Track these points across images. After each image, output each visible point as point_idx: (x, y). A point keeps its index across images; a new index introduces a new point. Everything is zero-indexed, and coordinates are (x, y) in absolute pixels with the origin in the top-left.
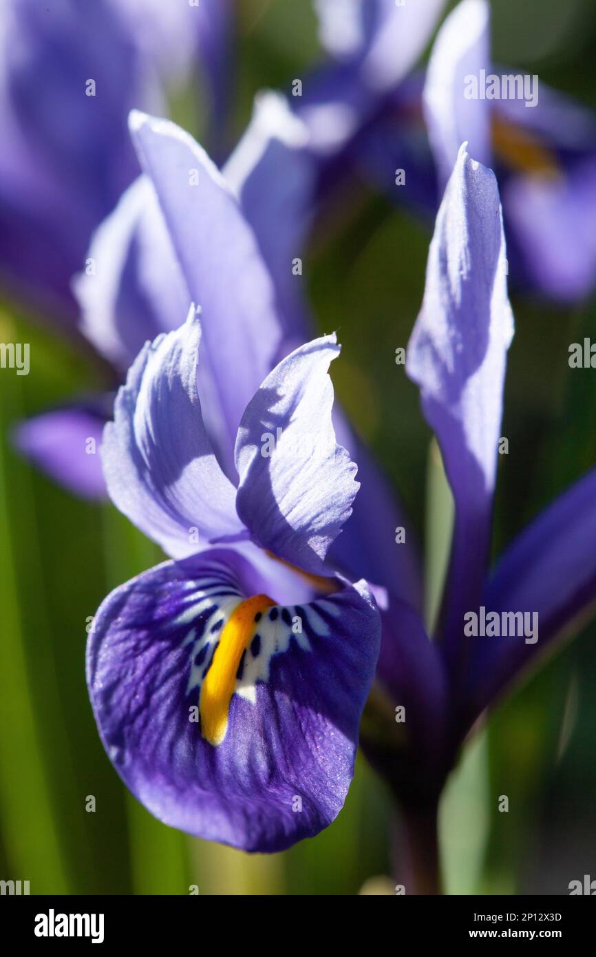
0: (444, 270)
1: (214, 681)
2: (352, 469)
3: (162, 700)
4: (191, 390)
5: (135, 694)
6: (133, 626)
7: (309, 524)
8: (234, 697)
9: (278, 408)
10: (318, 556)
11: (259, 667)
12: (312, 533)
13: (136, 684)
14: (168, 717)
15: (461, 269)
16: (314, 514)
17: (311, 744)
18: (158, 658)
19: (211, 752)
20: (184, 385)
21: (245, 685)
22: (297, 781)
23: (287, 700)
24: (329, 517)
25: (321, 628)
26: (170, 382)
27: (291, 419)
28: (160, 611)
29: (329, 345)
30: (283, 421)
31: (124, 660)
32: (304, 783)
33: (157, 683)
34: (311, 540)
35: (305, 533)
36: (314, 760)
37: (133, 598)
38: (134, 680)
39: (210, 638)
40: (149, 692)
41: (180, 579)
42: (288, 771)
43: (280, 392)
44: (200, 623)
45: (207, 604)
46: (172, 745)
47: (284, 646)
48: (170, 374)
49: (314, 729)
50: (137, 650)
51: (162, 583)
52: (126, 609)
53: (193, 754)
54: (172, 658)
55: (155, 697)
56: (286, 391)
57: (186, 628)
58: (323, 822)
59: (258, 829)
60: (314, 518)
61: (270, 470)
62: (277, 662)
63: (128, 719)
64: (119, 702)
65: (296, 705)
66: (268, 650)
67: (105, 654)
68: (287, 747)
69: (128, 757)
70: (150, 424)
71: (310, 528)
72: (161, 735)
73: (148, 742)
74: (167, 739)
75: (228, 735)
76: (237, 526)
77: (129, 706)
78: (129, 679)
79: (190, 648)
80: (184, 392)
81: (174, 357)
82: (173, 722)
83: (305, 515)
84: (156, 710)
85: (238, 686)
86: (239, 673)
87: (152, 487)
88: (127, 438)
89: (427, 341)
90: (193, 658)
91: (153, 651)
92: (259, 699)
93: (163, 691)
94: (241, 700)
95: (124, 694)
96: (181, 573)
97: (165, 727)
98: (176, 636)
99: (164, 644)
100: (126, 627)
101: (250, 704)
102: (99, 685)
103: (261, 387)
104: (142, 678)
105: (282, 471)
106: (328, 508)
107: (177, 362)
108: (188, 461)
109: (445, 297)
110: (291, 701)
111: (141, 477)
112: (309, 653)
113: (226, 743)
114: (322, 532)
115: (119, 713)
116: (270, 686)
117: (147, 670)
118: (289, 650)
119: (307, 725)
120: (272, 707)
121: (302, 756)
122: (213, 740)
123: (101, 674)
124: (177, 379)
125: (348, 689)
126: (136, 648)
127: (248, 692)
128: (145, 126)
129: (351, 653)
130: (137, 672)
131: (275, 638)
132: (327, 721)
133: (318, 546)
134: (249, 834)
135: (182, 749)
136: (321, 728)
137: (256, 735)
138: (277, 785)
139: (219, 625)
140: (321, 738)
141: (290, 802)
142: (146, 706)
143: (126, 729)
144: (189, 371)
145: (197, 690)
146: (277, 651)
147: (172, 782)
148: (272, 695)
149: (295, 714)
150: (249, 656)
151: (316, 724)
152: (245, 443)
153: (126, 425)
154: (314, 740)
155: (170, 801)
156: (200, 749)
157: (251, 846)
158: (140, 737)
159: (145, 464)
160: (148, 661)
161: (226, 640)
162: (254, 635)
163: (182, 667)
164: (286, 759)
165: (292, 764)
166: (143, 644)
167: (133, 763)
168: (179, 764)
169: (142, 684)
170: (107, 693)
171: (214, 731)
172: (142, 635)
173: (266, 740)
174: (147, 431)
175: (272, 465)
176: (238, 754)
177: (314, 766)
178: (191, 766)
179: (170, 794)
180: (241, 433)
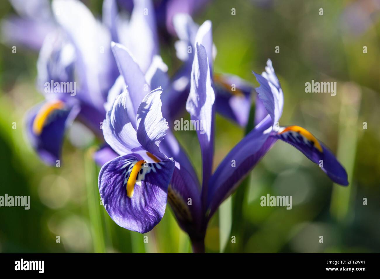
1: (130, 181)
2: (167, 123)
3: (117, 189)
4: (124, 106)
5: (111, 188)
6: (110, 171)
8: (135, 184)
9: (146, 107)
10: (158, 146)
11: (142, 177)
12: (156, 140)
13: (111, 185)
14: (119, 193)
15: (198, 76)
16: (156, 135)
17: (155, 195)
18: (116, 178)
19: (130, 200)
20: (123, 105)
21: (139, 181)
22: (152, 206)
23: (149, 184)
24: (160, 136)
25: (159, 167)
26: (119, 105)
27: (150, 109)
28: (117, 167)
29: (160, 90)
30: (148, 110)
31: (108, 180)
32: (154, 206)
33: (116, 185)
34: (156, 142)
35: (154, 141)
36: (157, 199)
37: (111, 164)
38: (110, 185)
39: (129, 171)
40: (114, 187)
41: (123, 159)
42: (150, 203)
43: (147, 103)
44: (127, 168)
45: (130, 163)
46: (120, 200)
47: (149, 171)
48: (119, 104)
49: (156, 191)
50: (111, 177)
51: (118, 161)
52: (108, 167)
53: (125, 202)
54: (120, 177)
55: (116, 188)
56: (148, 102)
57: (124, 169)
58: (160, 219)
60: (156, 137)
61: (145, 124)
62: (147, 175)
63: (109, 195)
64: (106, 191)
65: (151, 185)
66: (145, 172)
67: (103, 178)
68: (149, 197)
69: (109, 206)
71: (156, 139)
72: (117, 198)
73: (114, 200)
74: (119, 199)
75: (134, 195)
76: (138, 145)
77: (109, 192)
78: (109, 185)
79: (125, 174)
80: (123, 107)
81: (121, 99)
82: (120, 194)
83: (154, 136)
84: (116, 192)
85: (137, 182)
86: (137, 178)
87: (115, 135)
88: (109, 123)
90: (125, 177)
91: (115, 176)
92: (142, 185)
93: (117, 186)
94: (137, 185)
95: (108, 189)
96: (123, 158)
97: (118, 196)
98: (121, 172)
99: (118, 174)
100: (108, 171)
101: (140, 186)
102: (101, 188)
103: (142, 102)
104: (113, 184)
105: (148, 124)
106: (160, 134)
107: (121, 100)
108: (124, 125)
109: (195, 85)
110: (150, 184)
111: (113, 133)
112: (156, 173)
113: (133, 197)
114: (158, 140)
115: (106, 194)
116: (145, 181)
117: (114, 182)
118: (150, 172)
119: (154, 190)
120: (145, 187)
121: (153, 198)
122: (130, 196)
123: (102, 184)
124: (121, 104)
125: (165, 180)
126: (111, 176)
127: (139, 183)
128: (115, 46)
129: (167, 172)
130: (111, 183)
131: (146, 169)
132: (160, 188)
133: (157, 143)
134: (143, 228)
135: (122, 201)
136: (158, 191)
137: (142, 195)
138: (147, 208)
139: (132, 167)
140: (158, 193)
141: (151, 213)
142: (113, 191)
143: (108, 198)
144: (124, 101)
145: (126, 184)
146: (147, 172)
147: (121, 213)
148: (145, 184)
149: (151, 188)
150: (139, 174)
151: (157, 189)
152: (138, 118)
153: (109, 120)
154: (156, 194)
155: (121, 219)
156: (127, 199)
157: (143, 232)
158: (112, 200)
159: (113, 128)
160: (114, 179)
161: (133, 170)
162: (141, 169)
163: (123, 179)
164: (149, 200)
165: (151, 201)
166: (112, 175)
167: (110, 208)
168: (122, 206)
169: (112, 185)
170: (103, 189)
171: (130, 194)
172: (112, 173)
173: (144, 195)
174: (114, 119)
175: (145, 122)
176: (137, 200)
177: (156, 202)
178: (125, 206)
179: (121, 217)
180: (138, 115)
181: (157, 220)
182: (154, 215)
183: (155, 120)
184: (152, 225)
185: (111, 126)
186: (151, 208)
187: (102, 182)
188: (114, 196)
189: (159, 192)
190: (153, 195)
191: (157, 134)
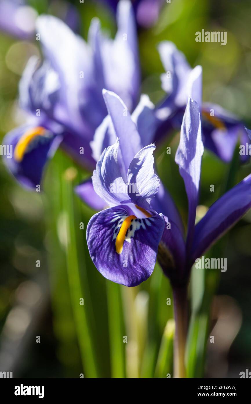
0: (185, 132)
1: (119, 237)
2: (158, 180)
3: (106, 243)
4: (116, 159)
5: (99, 241)
6: (99, 224)
7: (146, 195)
8: (125, 241)
9: (139, 164)
10: (148, 203)
11: (132, 233)
12: (147, 197)
13: (99, 239)
14: (107, 247)
15: (189, 131)
16: (147, 192)
17: (145, 254)
18: (105, 232)
19: (118, 256)
20: (114, 158)
21: (128, 238)
22: (141, 264)
23: (139, 242)
24: (151, 193)
25: (149, 224)
26: (111, 158)
27: (142, 166)
28: (106, 220)
29: (153, 146)
30: (140, 167)
31: (96, 233)
32: (143, 264)
33: (105, 239)
34: (147, 199)
35: (145, 197)
36: (145, 258)
37: (99, 217)
38: (99, 238)
39: (119, 226)
40: (102, 241)
41: (112, 212)
42: (138, 261)
43: (140, 159)
44: (116, 222)
45: (119, 217)
46: (108, 255)
47: (139, 228)
48: (111, 156)
49: (146, 249)
50: (100, 230)
51: (107, 213)
52: (97, 219)
53: (113, 257)
54: (109, 231)
55: (104, 242)
56: (141, 159)
57: (113, 224)
58: (148, 276)
59: (131, 280)
60: (148, 193)
61: (136, 180)
62: (136, 232)
63: (97, 248)
64: (95, 244)
65: (141, 243)
66: (134, 229)
67: (91, 231)
68: (138, 254)
69: (97, 259)
70: (105, 169)
71: (147, 196)
72: (105, 252)
73: (102, 254)
74: (107, 253)
75: (123, 251)
76: (128, 198)
77: (97, 245)
78: (97, 238)
79: (114, 228)
80: (114, 160)
81: (112, 151)
82: (109, 249)
83: (145, 193)
84: (104, 245)
85: (126, 238)
86: (126, 235)
87: (105, 187)
88: (99, 174)
89: (180, 152)
90: (114, 231)
91: (104, 230)
92: (131, 242)
93: (106, 240)
94: (127, 242)
95: (96, 242)
96: (112, 210)
97: (106, 250)
98: (110, 226)
99: (107, 228)
100: (97, 224)
101: (129, 243)
102: (89, 240)
103: (134, 158)
104: (101, 237)
105: (139, 180)
106: (151, 191)
107: (113, 152)
108: (115, 179)
109: (185, 139)
110: (140, 242)
111: (103, 184)
112: (145, 230)
113: (122, 254)
114: (150, 197)
115: (94, 247)
116: (134, 238)
117: (102, 235)
118: (140, 229)
119: (144, 248)
120: (134, 244)
121: (142, 257)
122: (119, 253)
123: (90, 236)
124: (113, 157)
125: (155, 239)
126: (99, 229)
127: (129, 240)
128: (106, 93)
129: (156, 230)
130: (99, 236)
131: (136, 226)
132: (149, 247)
133: (149, 201)
134: (129, 282)
135: (111, 256)
136: (148, 249)
137: (131, 251)
138: (136, 266)
139: (122, 222)
140: (147, 252)
141: (139, 271)
142: (102, 245)
143: (96, 251)
144: (116, 154)
145: (115, 239)
146: (137, 229)
147: (108, 266)
148: (135, 241)
149: (141, 246)
150: (129, 230)
151: (146, 248)
152: (130, 173)
153: (99, 170)
154: (145, 252)
155: (108, 272)
156: (115, 255)
157: (130, 285)
158: (100, 253)
159: (103, 180)
160: (102, 233)
161: (123, 226)
162: (131, 225)
163: (111, 234)
164: (138, 258)
165: (140, 259)
166: (101, 228)
167: (98, 261)
168: (110, 260)
169: (101, 239)
170: (92, 242)
171: (119, 250)
172: (101, 226)
173: (133, 253)
174: (104, 171)
175: (137, 178)
176: (126, 257)
177: (145, 260)
178: (113, 261)
179: (108, 270)
180: (129, 170)
181: (144, 276)
182: (142, 272)
183: (147, 176)
184: (139, 280)
185: (101, 177)
186: (140, 265)
187: (91, 234)
188: (103, 250)
189: (149, 251)
190: (143, 254)
191: (149, 191)
